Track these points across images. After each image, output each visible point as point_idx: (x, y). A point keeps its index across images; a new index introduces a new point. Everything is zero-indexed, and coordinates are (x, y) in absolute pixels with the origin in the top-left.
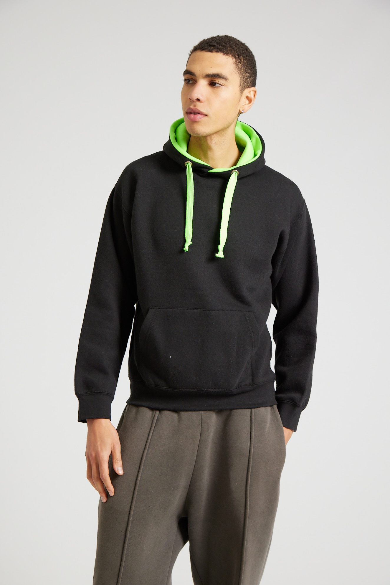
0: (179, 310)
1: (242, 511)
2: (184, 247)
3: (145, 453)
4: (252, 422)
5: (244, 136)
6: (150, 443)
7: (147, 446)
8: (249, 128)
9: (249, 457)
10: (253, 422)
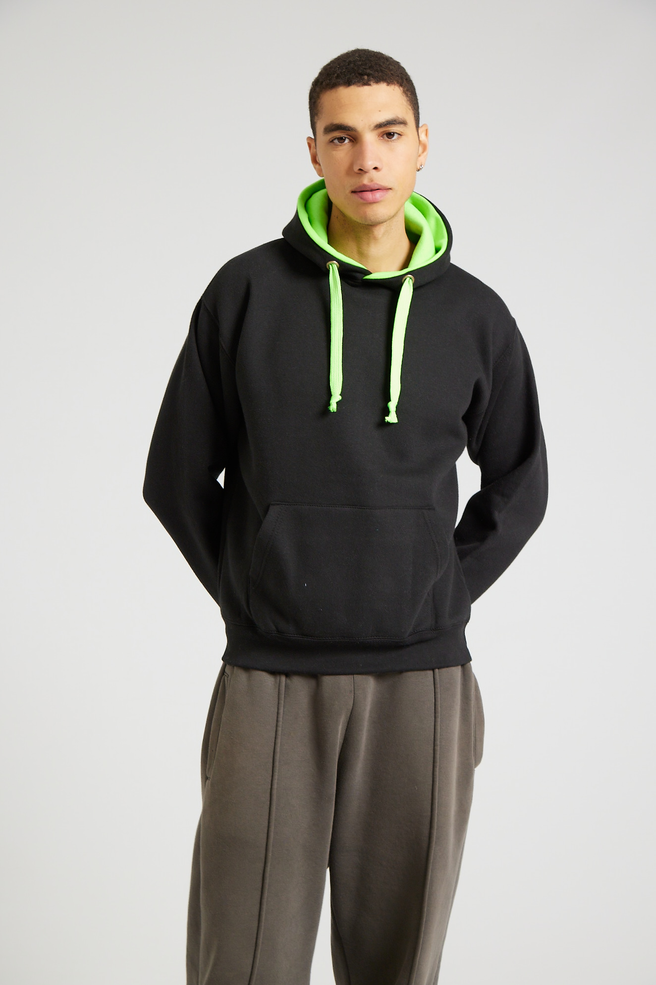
0: (319, 508)
1: (426, 832)
2: (329, 405)
3: (279, 745)
4: (436, 686)
5: (416, 216)
6: (282, 727)
7: (280, 733)
8: (423, 202)
9: (434, 743)
10: (438, 686)
